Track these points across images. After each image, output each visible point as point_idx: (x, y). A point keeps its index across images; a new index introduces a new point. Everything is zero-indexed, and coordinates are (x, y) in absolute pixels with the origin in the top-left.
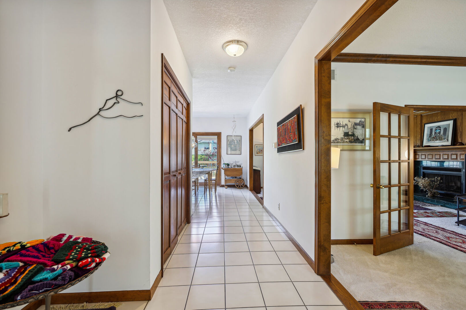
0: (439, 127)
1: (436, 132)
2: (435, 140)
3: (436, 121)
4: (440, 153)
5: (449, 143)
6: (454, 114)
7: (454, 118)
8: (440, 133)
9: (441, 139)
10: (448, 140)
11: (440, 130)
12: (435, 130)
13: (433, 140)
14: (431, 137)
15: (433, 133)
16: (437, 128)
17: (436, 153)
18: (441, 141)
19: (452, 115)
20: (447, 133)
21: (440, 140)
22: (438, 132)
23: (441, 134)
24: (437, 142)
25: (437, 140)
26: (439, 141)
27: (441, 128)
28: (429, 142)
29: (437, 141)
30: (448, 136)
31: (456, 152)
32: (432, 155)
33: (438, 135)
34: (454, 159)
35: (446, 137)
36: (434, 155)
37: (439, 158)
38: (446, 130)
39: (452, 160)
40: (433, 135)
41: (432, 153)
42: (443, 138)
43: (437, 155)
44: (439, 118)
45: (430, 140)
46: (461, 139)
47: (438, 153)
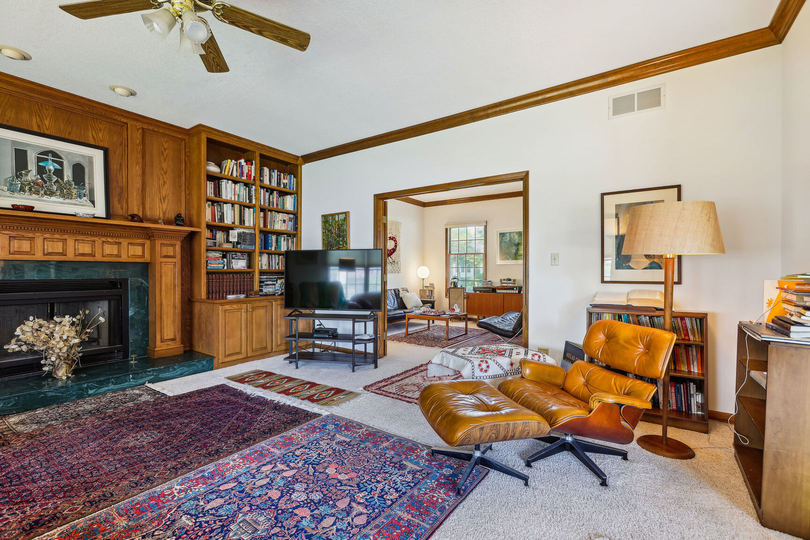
0: (55, 154)
1: (43, 167)
2: (45, 194)
3: (36, 129)
4: (66, 235)
5: (100, 210)
6: (100, 135)
7: (106, 146)
8: (58, 173)
9: (65, 194)
10: (93, 202)
11: (61, 164)
12: (39, 160)
13: (37, 193)
14: (24, 179)
15: (32, 167)
16: (44, 153)
17: (47, 236)
18: (67, 201)
19: (94, 134)
20: (87, 181)
21: (62, 196)
22: (52, 169)
23: (66, 179)
24: (55, 202)
25: (50, 193)
26: (61, 200)
27: (60, 157)
28: (16, 194)
29: (53, 199)
30: (92, 191)
31: (118, 237)
32: (32, 239)
33: (55, 178)
34: (111, 255)
35: (88, 192)
36: (39, 242)
37: (61, 251)
38: (79, 171)
39: (105, 259)
40: (32, 174)
41: (31, 235)
42: (75, 191)
43: (52, 240)
44: (48, 124)
45: (22, 190)
46: (125, 205)
47: (57, 236)
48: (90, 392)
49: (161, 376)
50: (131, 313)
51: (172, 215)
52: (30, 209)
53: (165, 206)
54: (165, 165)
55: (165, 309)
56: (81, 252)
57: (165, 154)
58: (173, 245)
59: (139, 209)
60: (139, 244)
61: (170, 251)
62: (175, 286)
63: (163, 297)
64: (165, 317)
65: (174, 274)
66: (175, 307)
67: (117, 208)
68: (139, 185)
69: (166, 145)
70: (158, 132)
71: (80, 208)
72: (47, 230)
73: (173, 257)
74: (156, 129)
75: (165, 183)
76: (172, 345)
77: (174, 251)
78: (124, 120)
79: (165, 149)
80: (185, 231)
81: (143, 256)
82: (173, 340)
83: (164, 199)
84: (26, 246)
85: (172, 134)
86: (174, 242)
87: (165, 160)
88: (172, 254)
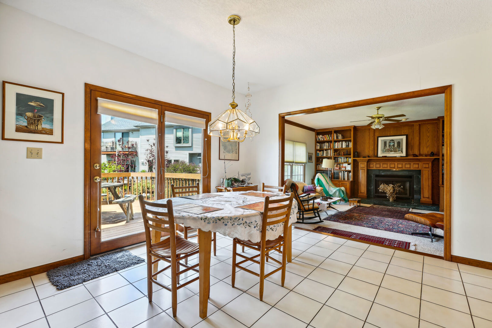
0: (393, 140)
1: (390, 145)
3: (389, 135)
4: (395, 163)
5: (404, 154)
7: (407, 134)
8: (394, 145)
10: (402, 152)
11: (394, 143)
12: (389, 143)
13: (388, 152)
14: (386, 149)
15: (388, 145)
16: (391, 141)
17: (391, 163)
20: (401, 146)
21: (394, 151)
22: (392, 144)
23: (395, 147)
25: (391, 151)
26: (394, 153)
27: (394, 141)
28: (384, 153)
29: (392, 153)
30: (402, 149)
31: (410, 162)
32: (387, 164)
33: (393, 147)
34: (407, 168)
35: (401, 149)
36: (389, 165)
37: (394, 167)
38: (399, 144)
39: (405, 169)
40: (388, 147)
41: (387, 163)
42: (397, 150)
43: (392, 164)
44: (392, 133)
45: (385, 152)
46: (413, 152)
47: (393, 163)
48: (395, 206)
49: (416, 207)
50: (415, 187)
51: (430, 153)
52: (386, 157)
53: (428, 149)
54: (428, 134)
55: (424, 186)
56: (399, 167)
57: (428, 130)
58: (428, 164)
59: (417, 152)
60: (417, 164)
61: (427, 166)
62: (429, 179)
63: (424, 183)
64: (424, 189)
65: (428, 174)
66: (429, 186)
67: (411, 152)
68: (418, 143)
69: (429, 127)
70: (425, 124)
71: (398, 155)
72: (390, 162)
73: (428, 168)
74: (424, 123)
75: (428, 141)
76: (427, 200)
77: (429, 166)
78: (413, 124)
79: (428, 129)
80: (432, 158)
81: (418, 168)
82: (428, 198)
83: (428, 147)
84: (386, 166)
85: (431, 122)
86: (428, 162)
87: (428, 132)
88: (427, 167)
